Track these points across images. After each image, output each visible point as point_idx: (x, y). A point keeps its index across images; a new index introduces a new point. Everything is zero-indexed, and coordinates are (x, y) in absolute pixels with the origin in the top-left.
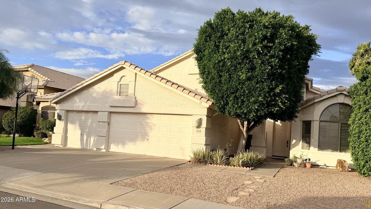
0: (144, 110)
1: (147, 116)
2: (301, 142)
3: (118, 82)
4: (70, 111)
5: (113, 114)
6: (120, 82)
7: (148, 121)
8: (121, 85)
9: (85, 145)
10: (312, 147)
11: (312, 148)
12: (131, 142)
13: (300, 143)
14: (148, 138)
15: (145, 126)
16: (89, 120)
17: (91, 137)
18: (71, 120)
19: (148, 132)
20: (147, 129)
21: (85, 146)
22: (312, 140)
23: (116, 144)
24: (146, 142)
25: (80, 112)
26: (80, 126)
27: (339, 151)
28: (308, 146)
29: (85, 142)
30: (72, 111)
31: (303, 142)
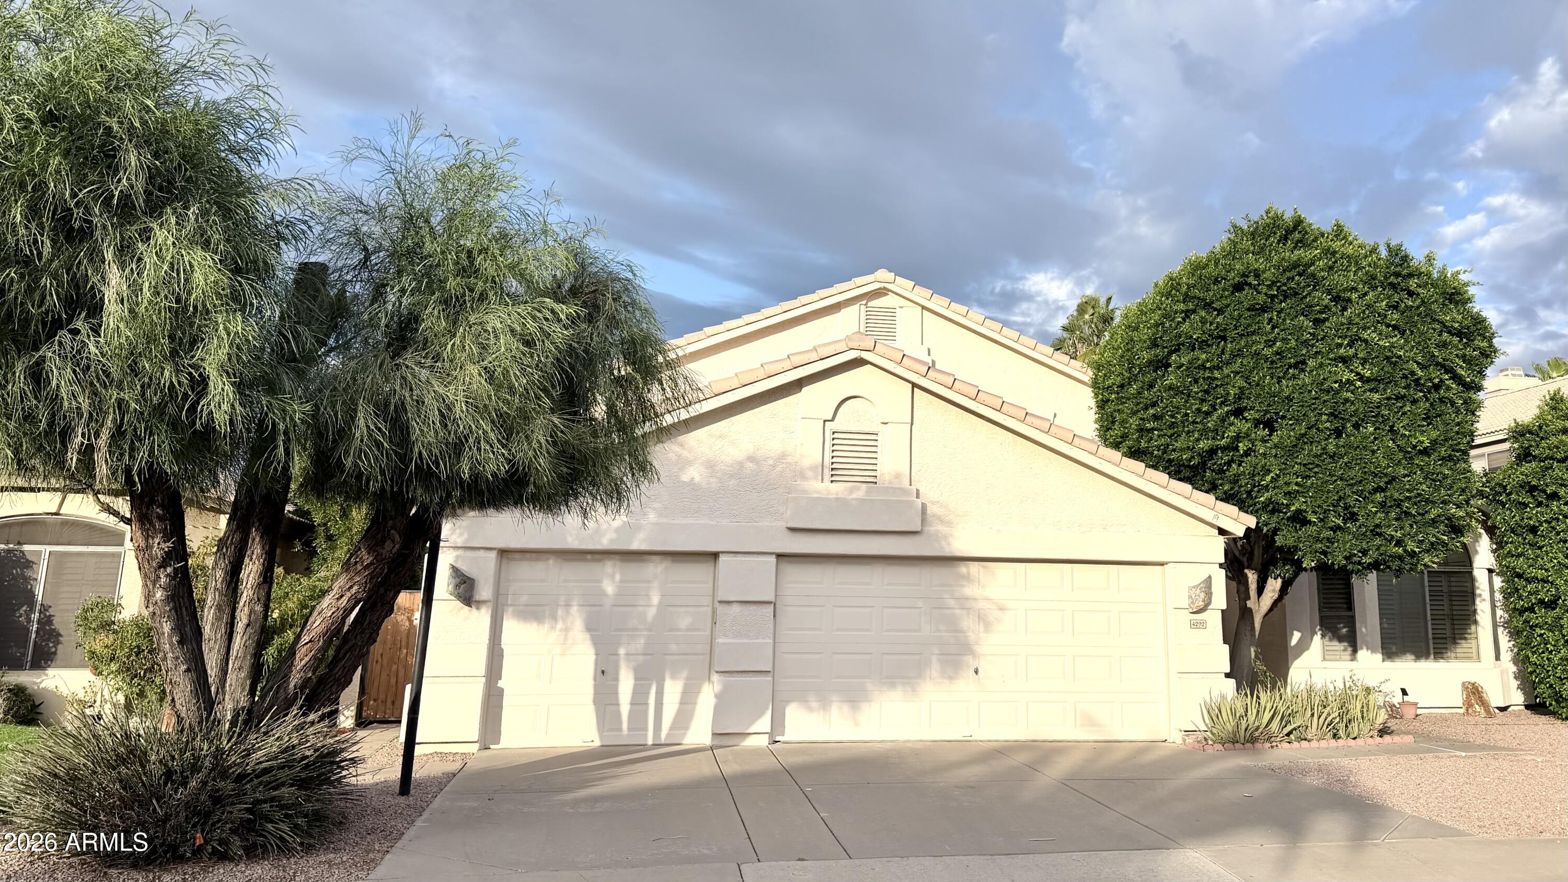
0: (960, 547)
1: (963, 569)
2: (1317, 638)
3: (825, 421)
4: (517, 556)
5: (790, 562)
6: (832, 420)
7: (969, 590)
8: (834, 433)
9: (625, 726)
10: (1365, 650)
11: (1363, 654)
12: (892, 686)
13: (1312, 639)
14: (973, 664)
15: (958, 612)
16: (648, 596)
17: (664, 680)
18: (524, 599)
19: (972, 636)
20: (968, 624)
21: (629, 729)
22: (1361, 630)
23: (815, 705)
24: (965, 685)
25: (589, 557)
26: (590, 628)
27: (1432, 656)
28: (1350, 649)
29: (625, 708)
30: (528, 555)
31: (1323, 636)
